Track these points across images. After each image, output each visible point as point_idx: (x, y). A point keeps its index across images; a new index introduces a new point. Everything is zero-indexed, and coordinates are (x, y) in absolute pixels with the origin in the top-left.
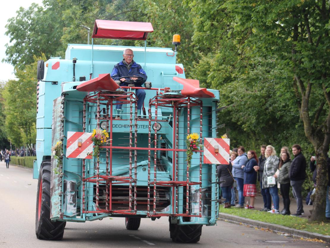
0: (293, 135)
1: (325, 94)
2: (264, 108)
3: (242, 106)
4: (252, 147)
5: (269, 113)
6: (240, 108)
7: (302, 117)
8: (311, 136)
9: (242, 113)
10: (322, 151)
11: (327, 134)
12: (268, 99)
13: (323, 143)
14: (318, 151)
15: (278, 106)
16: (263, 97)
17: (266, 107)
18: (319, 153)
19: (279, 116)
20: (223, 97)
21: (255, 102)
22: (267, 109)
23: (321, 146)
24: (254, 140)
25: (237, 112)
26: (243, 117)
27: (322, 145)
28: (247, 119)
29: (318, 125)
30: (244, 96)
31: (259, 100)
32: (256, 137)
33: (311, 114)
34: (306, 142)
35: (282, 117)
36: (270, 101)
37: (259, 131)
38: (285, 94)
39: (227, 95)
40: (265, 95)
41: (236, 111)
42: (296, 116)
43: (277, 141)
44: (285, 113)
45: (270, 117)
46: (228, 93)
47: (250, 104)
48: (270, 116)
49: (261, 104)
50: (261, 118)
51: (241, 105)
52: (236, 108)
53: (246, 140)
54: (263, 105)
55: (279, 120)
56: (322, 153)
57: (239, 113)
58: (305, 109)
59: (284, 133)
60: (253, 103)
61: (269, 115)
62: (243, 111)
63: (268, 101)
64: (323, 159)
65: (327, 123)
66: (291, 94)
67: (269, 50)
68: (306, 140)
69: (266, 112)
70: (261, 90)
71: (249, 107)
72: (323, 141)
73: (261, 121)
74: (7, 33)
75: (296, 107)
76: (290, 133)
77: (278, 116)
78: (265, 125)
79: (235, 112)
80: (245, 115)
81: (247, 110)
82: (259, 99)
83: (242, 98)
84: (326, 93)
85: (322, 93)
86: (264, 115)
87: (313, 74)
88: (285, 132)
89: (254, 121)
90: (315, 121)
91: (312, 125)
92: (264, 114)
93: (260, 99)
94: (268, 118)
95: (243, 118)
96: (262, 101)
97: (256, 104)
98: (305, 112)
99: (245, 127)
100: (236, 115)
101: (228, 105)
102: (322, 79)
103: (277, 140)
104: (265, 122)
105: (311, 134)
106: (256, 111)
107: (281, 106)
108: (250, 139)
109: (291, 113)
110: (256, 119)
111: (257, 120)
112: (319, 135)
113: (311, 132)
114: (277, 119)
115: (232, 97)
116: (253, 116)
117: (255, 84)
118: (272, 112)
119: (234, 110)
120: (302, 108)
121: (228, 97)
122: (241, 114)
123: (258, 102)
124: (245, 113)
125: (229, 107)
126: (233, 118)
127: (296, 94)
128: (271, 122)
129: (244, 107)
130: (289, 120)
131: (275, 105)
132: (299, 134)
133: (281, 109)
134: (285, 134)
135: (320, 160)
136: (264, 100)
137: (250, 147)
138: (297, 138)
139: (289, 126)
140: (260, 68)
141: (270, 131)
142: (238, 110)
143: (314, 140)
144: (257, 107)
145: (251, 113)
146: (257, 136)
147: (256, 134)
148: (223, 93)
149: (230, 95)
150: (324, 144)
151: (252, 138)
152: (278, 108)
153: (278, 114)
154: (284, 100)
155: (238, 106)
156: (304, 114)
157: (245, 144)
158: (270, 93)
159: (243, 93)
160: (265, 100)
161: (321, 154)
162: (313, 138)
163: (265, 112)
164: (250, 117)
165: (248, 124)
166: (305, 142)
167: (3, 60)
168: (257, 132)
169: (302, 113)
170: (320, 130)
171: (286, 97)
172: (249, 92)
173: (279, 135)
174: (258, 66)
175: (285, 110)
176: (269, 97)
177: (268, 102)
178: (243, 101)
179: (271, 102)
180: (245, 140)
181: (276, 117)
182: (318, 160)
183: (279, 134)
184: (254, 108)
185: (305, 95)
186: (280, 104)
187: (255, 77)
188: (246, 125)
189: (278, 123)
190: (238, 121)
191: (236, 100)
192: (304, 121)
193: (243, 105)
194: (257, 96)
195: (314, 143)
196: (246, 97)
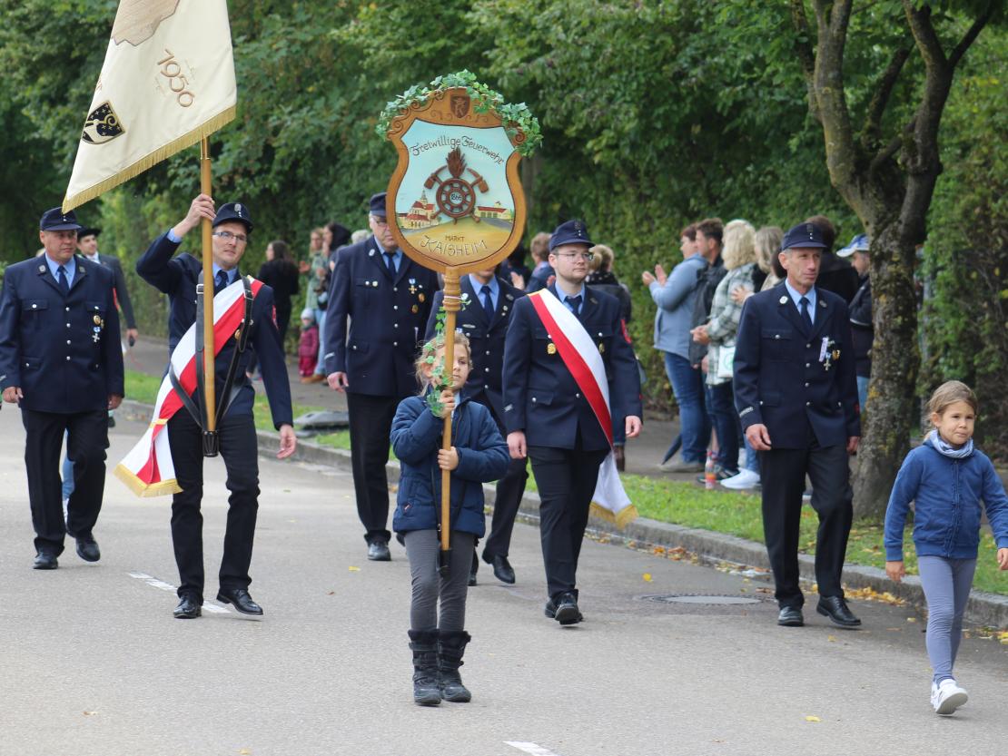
0: (782, 178)
1: (908, 15)
2: (669, 69)
3: (585, 66)
4: (622, 227)
5: (691, 91)
6: (575, 73)
7: (817, 109)
8: (852, 182)
9: (583, 91)
10: (895, 243)
11: (917, 174)
12: (686, 35)
13: (899, 210)
14: (880, 241)
15: (727, 65)
16: (666, 29)
17: (677, 69)
18: (885, 250)
19: (730, 103)
20: (510, 25)
21: (635, 46)
22: (681, 75)
23: (891, 221)
24: (633, 198)
25: (563, 87)
26: (583, 108)
27: (896, 217)
28: (603, 115)
29: (881, 141)
30: (593, 24)
31: (652, 42)
32: (639, 187)
33: (851, 95)
34: (836, 208)
35: (739, 106)
36: (693, 45)
37: (650, 163)
38: (751, 15)
40: (675, 19)
41: (559, 84)
42: (792, 103)
43: (719, 204)
44: (750, 93)
45: (695, 109)
46: (531, 11)
47: (613, 55)
48: (692, 103)
49: (660, 56)
50: (661, 110)
51: (579, 59)
52: (558, 72)
53: (601, 199)
54: (665, 61)
55: (731, 118)
56: (895, 251)
57: (571, 91)
58: (831, 75)
59: (748, 173)
60: (626, 52)
61: (689, 100)
62: (590, 85)
63: (687, 45)
64: (899, 275)
65: (917, 131)
66: (773, 18)
68: (834, 201)
69: (677, 85)
70: (658, 2)
71: (611, 70)
72: (901, 201)
73: (659, 125)
75: (795, 69)
76: (771, 173)
77: (724, 105)
78: (673, 142)
79: (555, 88)
80: (593, 101)
81: (604, 82)
82: (650, 38)
83: (584, 33)
84: (913, 10)
85: (896, 13)
86: (671, 101)
88: (750, 168)
89: (630, 126)
90: (868, 123)
91: (858, 142)
92: (671, 94)
93: (656, 37)
94: (687, 111)
95: (585, 112)
96: (663, 42)
97: (638, 54)
98: (829, 89)
99: (596, 149)
100: (561, 99)
101: (529, 59)
103: (721, 200)
104: (674, 128)
105: (853, 175)
106: (639, 84)
107: (739, 63)
108: (616, 194)
109: (777, 90)
110: (640, 116)
111: (644, 121)
112: (883, 179)
113: (852, 168)
114: (720, 115)
115: (546, 29)
116: (625, 106)
118: (701, 86)
119: (554, 80)
120: (816, 71)
121: (529, 27)
122: (580, 96)
123: (647, 47)
124: (596, 91)
125: (530, 67)
126: (549, 113)
127: (795, 15)
128: (696, 129)
129: (591, 68)
130: (766, 121)
131: (716, 60)
132: (806, 175)
133: (738, 77)
134: (752, 176)
135: (886, 277)
136: (669, 40)
137: (617, 225)
138: (799, 190)
139: (766, 143)
141: (693, 165)
142: (568, 81)
143: (863, 198)
144: (644, 67)
145: (619, 94)
146: (644, 182)
147: (641, 174)
148: (510, 11)
149: (538, 20)
150: (904, 214)
151: (624, 189)
152: (728, 72)
153: (725, 96)
154: (749, 39)
155: (568, 63)
156: (825, 95)
157: (596, 215)
158: (694, 10)
159: (588, 11)
160: (677, 40)
161: (890, 254)
162: (862, 192)
163: (674, 90)
164: (616, 107)
165: (608, 135)
166: (831, 205)
168: (642, 167)
169: (817, 92)
170: (889, 161)
171: (753, 29)
172: (613, 9)
173: (729, 181)
175: (751, 82)
176: (689, 26)
177: (688, 49)
178: (586, 43)
179: (697, 49)
180: (597, 199)
181: (719, 108)
182: (879, 279)
183: (729, 174)
184: (630, 72)
185: (829, 21)
186: (735, 57)
188: (600, 141)
189: (727, 129)
190: (568, 121)
191: (558, 40)
192: (824, 124)
193: (588, 61)
194: (644, 22)
195: (864, 211)
196: (601, 30)
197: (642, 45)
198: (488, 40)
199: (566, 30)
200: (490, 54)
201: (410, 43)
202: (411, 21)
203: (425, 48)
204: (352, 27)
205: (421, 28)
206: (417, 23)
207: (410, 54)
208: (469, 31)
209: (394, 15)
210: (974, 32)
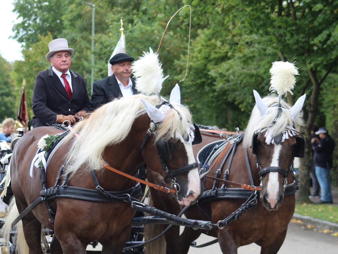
1: (309, 70)
3: (238, 85)
6: (236, 87)
16: (259, 76)
20: (220, 75)
21: (251, 80)
26: (238, 96)
28: (243, 98)
30: (241, 75)
31: (256, 79)
39: (223, 73)
41: (232, 90)
46: (225, 72)
47: (246, 83)
49: (258, 83)
51: (237, 84)
52: (232, 87)
57: (235, 92)
60: (249, 82)
62: (239, 90)
67: (253, 25)
70: (257, 69)
71: (245, 86)
74: (14, 11)
80: (240, 95)
81: (243, 90)
83: (239, 77)
87: (296, 49)
95: (238, 98)
96: (258, 79)
97: (252, 82)
99: (242, 107)
100: (232, 94)
102: (306, 55)
115: (229, 76)
117: (252, 63)
119: (230, 89)
121: (224, 76)
122: (237, 93)
124: (241, 92)
125: (225, 86)
126: (229, 98)
129: (240, 86)
140: (256, 45)
142: (234, 90)
148: (220, 72)
149: (227, 74)
155: (234, 85)
159: (239, 71)
164: (246, 96)
165: (245, 104)
167: (9, 38)
172: (245, 71)
174: (254, 43)
178: (239, 80)
187: (251, 55)
188: (243, 105)
190: (234, 100)
191: (232, 79)
194: (253, 74)
196: (243, 76)
197: (253, 80)
198: (214, 80)
199: (234, 76)
200: (215, 83)
201: (195, 80)
202: (195, 74)
203: (199, 81)
204: (180, 76)
205: (198, 77)
206: (197, 74)
207: (194, 83)
208: (210, 77)
209: (191, 72)
210: (327, 75)
